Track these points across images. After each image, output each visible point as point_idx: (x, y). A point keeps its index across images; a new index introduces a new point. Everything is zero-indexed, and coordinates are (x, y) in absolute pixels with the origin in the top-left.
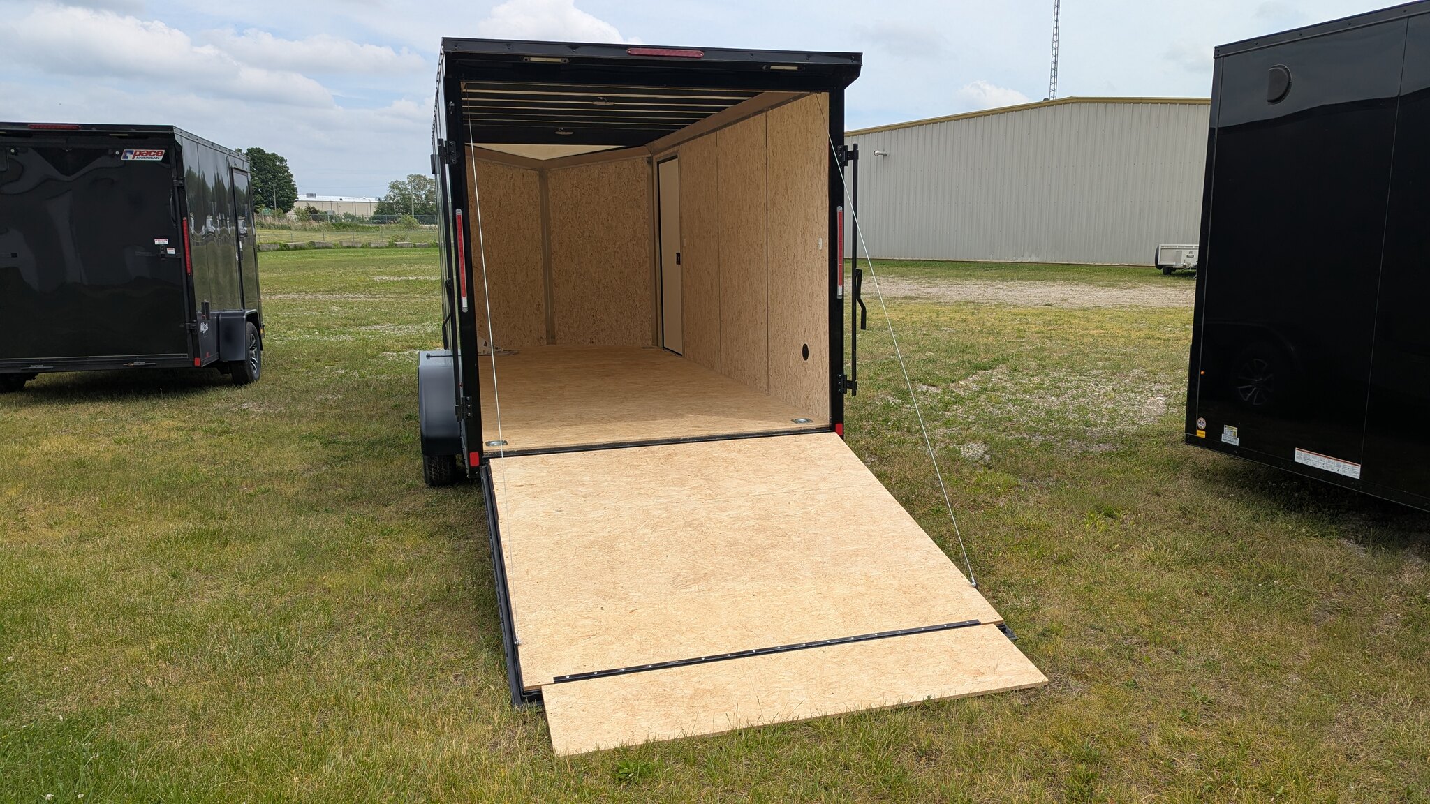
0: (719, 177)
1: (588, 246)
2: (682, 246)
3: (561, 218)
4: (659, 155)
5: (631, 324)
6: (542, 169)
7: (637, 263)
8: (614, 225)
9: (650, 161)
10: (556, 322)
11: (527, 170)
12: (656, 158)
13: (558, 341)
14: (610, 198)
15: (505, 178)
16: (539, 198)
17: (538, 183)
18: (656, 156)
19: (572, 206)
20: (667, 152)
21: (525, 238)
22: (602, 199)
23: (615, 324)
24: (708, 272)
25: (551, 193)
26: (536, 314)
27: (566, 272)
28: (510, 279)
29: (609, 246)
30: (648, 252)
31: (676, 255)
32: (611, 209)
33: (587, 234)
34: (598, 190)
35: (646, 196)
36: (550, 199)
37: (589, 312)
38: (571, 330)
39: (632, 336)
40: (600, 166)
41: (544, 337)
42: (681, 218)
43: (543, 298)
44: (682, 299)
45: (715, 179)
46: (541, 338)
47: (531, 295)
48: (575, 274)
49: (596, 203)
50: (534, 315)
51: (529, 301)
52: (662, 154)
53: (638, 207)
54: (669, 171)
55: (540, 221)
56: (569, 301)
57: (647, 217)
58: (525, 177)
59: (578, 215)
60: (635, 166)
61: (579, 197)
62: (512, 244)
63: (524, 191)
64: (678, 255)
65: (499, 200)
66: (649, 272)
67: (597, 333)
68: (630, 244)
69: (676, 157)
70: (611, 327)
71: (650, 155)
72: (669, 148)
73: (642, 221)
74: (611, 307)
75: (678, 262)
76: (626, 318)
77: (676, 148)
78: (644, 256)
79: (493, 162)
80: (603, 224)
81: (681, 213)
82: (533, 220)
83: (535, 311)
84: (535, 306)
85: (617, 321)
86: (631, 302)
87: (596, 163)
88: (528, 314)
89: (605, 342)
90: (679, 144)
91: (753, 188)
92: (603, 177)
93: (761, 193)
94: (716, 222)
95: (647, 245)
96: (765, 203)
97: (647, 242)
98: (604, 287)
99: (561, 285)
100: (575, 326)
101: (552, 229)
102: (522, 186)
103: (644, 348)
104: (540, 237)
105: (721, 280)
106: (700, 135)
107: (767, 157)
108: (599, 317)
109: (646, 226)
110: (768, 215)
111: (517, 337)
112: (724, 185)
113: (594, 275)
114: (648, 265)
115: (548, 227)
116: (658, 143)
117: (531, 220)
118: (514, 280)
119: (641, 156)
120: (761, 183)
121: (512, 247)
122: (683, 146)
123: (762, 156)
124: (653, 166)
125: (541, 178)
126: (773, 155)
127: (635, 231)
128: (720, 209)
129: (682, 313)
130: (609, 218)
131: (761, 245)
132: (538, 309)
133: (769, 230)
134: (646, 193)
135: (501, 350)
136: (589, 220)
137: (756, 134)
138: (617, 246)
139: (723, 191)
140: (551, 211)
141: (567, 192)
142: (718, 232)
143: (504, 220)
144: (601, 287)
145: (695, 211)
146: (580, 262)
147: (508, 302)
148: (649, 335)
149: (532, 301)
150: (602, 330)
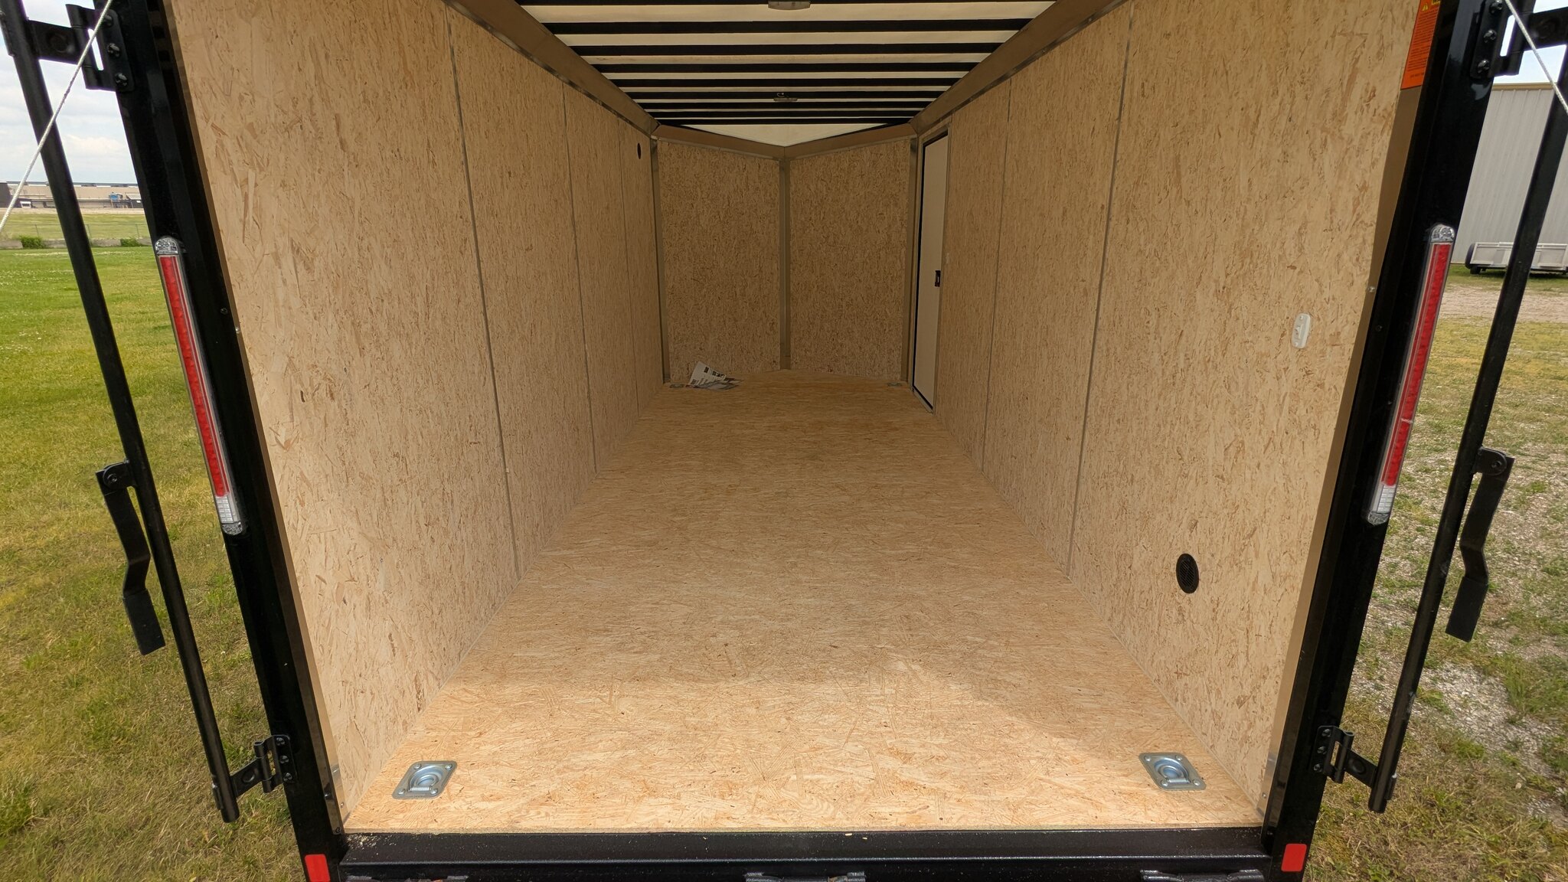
0: (1008, 158)
1: (832, 254)
2: (944, 263)
3: (803, 219)
4: (925, 134)
5: (877, 352)
6: (785, 158)
7: (889, 276)
8: (865, 228)
9: (914, 144)
10: (792, 344)
11: (764, 159)
13: (794, 366)
14: (862, 193)
15: (737, 169)
16: (778, 194)
17: (778, 176)
18: (922, 137)
19: (816, 204)
20: (935, 128)
21: (759, 244)
22: (852, 195)
23: (858, 351)
24: (977, 311)
25: (792, 188)
26: (769, 334)
27: (806, 285)
28: (738, 293)
29: (858, 255)
31: (935, 274)
32: (862, 208)
33: (831, 240)
34: (847, 183)
35: (906, 190)
36: (791, 196)
37: (829, 334)
38: (808, 354)
39: (877, 367)
40: (851, 152)
41: (778, 360)
42: (946, 222)
43: (779, 315)
44: (938, 337)
45: (1002, 161)
46: (774, 362)
47: (764, 312)
48: (816, 288)
49: (844, 200)
50: (766, 336)
51: (761, 319)
52: (930, 132)
53: (896, 205)
54: (936, 154)
55: (778, 223)
56: (807, 319)
57: (905, 219)
58: (762, 167)
59: (822, 215)
60: (895, 152)
61: (825, 193)
62: (742, 251)
63: (760, 186)
64: (938, 273)
65: (728, 197)
67: (836, 361)
68: (882, 253)
69: (945, 134)
70: (853, 354)
71: (915, 136)
72: (938, 121)
73: (899, 224)
74: (855, 330)
75: (937, 284)
76: (872, 344)
77: (947, 120)
78: (898, 269)
79: (722, 149)
80: (851, 226)
81: (946, 214)
82: (770, 222)
83: (769, 331)
84: (768, 324)
85: (860, 348)
86: (879, 325)
87: (847, 149)
88: (759, 334)
89: (845, 372)
90: (949, 114)
91: (1078, 173)
92: (854, 167)
93: (1095, 184)
94: (997, 234)
95: (903, 255)
96: (1104, 204)
97: (904, 250)
98: (848, 305)
99: (799, 300)
100: (813, 350)
101: (792, 233)
102: (757, 180)
103: (889, 385)
104: (778, 242)
105: (996, 329)
106: (982, 92)
107: (1124, 102)
108: (840, 341)
109: (904, 230)
110: (1110, 230)
111: (745, 361)
112: (1016, 170)
113: (837, 290)
114: (903, 279)
115: (788, 230)
116: (925, 116)
117: (767, 222)
118: (743, 295)
119: (904, 138)
120: (1100, 161)
121: (742, 255)
122: (957, 115)
123: (1108, 102)
124: (918, 150)
125: (782, 169)
126: (1143, 95)
127: (889, 237)
128: (1004, 212)
129: (937, 355)
130: (859, 219)
131: (1085, 289)
132: (772, 329)
133: (1109, 262)
134: (907, 187)
135: (722, 379)
136: (835, 222)
137: (1098, 57)
138: (866, 255)
139: (1013, 182)
140: (791, 212)
141: (812, 187)
142: (998, 252)
143: (733, 223)
144: (844, 305)
145: (966, 214)
146: (822, 275)
147: (736, 321)
148: (898, 368)
149: (764, 319)
150: (843, 357)
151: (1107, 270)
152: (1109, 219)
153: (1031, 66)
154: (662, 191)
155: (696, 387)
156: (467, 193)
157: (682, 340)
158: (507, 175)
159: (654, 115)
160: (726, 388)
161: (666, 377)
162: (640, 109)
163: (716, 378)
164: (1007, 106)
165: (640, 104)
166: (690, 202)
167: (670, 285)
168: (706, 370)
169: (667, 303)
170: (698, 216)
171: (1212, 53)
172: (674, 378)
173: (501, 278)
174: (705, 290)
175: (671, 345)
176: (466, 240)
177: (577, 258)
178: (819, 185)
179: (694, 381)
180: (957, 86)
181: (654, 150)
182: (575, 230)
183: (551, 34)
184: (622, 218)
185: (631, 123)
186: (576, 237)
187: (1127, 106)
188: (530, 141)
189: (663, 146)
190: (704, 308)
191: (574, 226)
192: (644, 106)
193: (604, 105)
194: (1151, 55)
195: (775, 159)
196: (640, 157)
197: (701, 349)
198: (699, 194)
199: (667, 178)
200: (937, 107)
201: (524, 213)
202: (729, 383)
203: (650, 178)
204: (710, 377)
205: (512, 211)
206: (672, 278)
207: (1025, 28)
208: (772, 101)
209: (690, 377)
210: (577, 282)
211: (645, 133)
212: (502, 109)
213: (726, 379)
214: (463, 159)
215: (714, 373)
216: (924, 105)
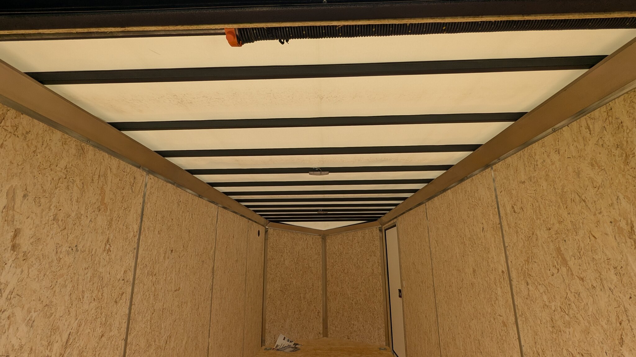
0: (431, 239)
1: (347, 278)
2: (402, 286)
3: (333, 261)
4: (385, 226)
5: (372, 329)
6: (324, 235)
7: (375, 289)
8: (361, 266)
9: (381, 230)
10: (328, 323)
11: (315, 235)
12: (384, 227)
13: (329, 335)
14: (359, 250)
15: (303, 240)
16: (321, 250)
17: (321, 242)
18: (384, 226)
19: (338, 255)
20: (389, 223)
21: (312, 273)
22: (354, 251)
23: (362, 328)
24: (426, 317)
25: (327, 248)
26: (317, 318)
27: (335, 293)
28: (302, 297)
29: (359, 278)
30: (381, 284)
31: (398, 291)
32: (359, 257)
33: (346, 271)
34: (352, 246)
35: (379, 249)
36: (327, 251)
37: (347, 319)
38: (337, 329)
39: (372, 338)
40: (353, 233)
41: (322, 332)
42: (400, 266)
43: (322, 308)
44: (404, 327)
45: (427, 240)
46: (319, 333)
47: (315, 306)
48: (339, 294)
49: (351, 253)
50: (316, 319)
51: (313, 310)
52: (387, 225)
53: (375, 255)
54: (392, 234)
55: (321, 263)
56: (336, 310)
57: (380, 262)
58: (314, 239)
59: (341, 260)
60: (372, 232)
61: (342, 250)
62: (304, 276)
63: (313, 247)
64: (400, 291)
65: (299, 252)
66: (382, 296)
67: (351, 333)
69: (395, 226)
70: (360, 330)
71: (381, 226)
72: (391, 220)
73: (377, 264)
74: (360, 316)
75: (400, 296)
76: (369, 324)
77: (395, 220)
78: (379, 286)
80: (355, 265)
82: (317, 263)
83: (317, 316)
84: (316, 313)
85: (363, 326)
86: (372, 314)
87: (351, 231)
88: (312, 318)
89: (356, 340)
90: (396, 218)
91: (478, 250)
92: (355, 239)
93: (493, 258)
94: (431, 276)
95: (380, 279)
96: (504, 270)
97: (380, 277)
98: (356, 304)
99: (332, 301)
100: (339, 327)
101: (328, 268)
102: (312, 244)
103: (380, 349)
104: (321, 271)
105: (441, 331)
106: (411, 209)
107: (501, 215)
108: (352, 322)
109: (380, 267)
110: (514, 287)
111: (304, 333)
112: (437, 245)
113: (350, 296)
114: (382, 291)
115: (326, 265)
116: (384, 218)
117: (316, 263)
118: (304, 298)
119: (376, 227)
120: (493, 245)
121: (304, 278)
122: (400, 218)
123: (489, 215)
124: (383, 231)
125: (323, 239)
126: (515, 212)
127: (373, 270)
128: (433, 265)
129: (405, 337)
130: (358, 262)
131: (503, 322)
132: (318, 315)
133: (520, 308)
134: (379, 248)
135: (292, 344)
136: (347, 263)
137: (476, 194)
138: (363, 279)
139: (436, 251)
140: (327, 258)
141: (336, 247)
142: (434, 286)
143: (300, 263)
144: (354, 303)
145: (411, 264)
146: (342, 288)
147: (300, 311)
148: (384, 338)
149: (315, 310)
150: (354, 331)
151: (519, 313)
152: (510, 280)
153: (436, 198)
154: (268, 250)
155: (278, 350)
156: (133, 264)
157: (273, 322)
158: (170, 252)
159: (266, 218)
160: (293, 351)
161: (263, 342)
162: (260, 216)
163: (289, 343)
164: (426, 215)
165: (259, 214)
166: (281, 254)
167: (269, 293)
168: (284, 339)
169: (267, 303)
170: (284, 261)
171: (565, 190)
172: (267, 343)
173: (149, 312)
174: (286, 296)
175: (267, 325)
176: (122, 294)
177: (212, 289)
178: (339, 247)
179: (277, 346)
180: (398, 207)
181: (266, 231)
182: (213, 275)
183: (211, 187)
184: (245, 264)
185: (255, 222)
186: (213, 278)
187: (504, 218)
188: (191, 234)
189: (271, 231)
190: (285, 305)
191: (213, 273)
192: (261, 215)
193: (241, 215)
194: (514, 192)
195: (320, 235)
196: (259, 236)
197: (282, 327)
198: (286, 250)
199: (271, 244)
200: (389, 215)
201: (177, 270)
202: (295, 348)
203: (264, 244)
204: (286, 343)
205: (168, 271)
206: (270, 290)
207: (431, 183)
208: (317, 213)
209: (275, 343)
210: (210, 302)
211: (263, 226)
212: (175, 220)
213: (294, 344)
214: (136, 246)
215: (288, 341)
216: (384, 214)
